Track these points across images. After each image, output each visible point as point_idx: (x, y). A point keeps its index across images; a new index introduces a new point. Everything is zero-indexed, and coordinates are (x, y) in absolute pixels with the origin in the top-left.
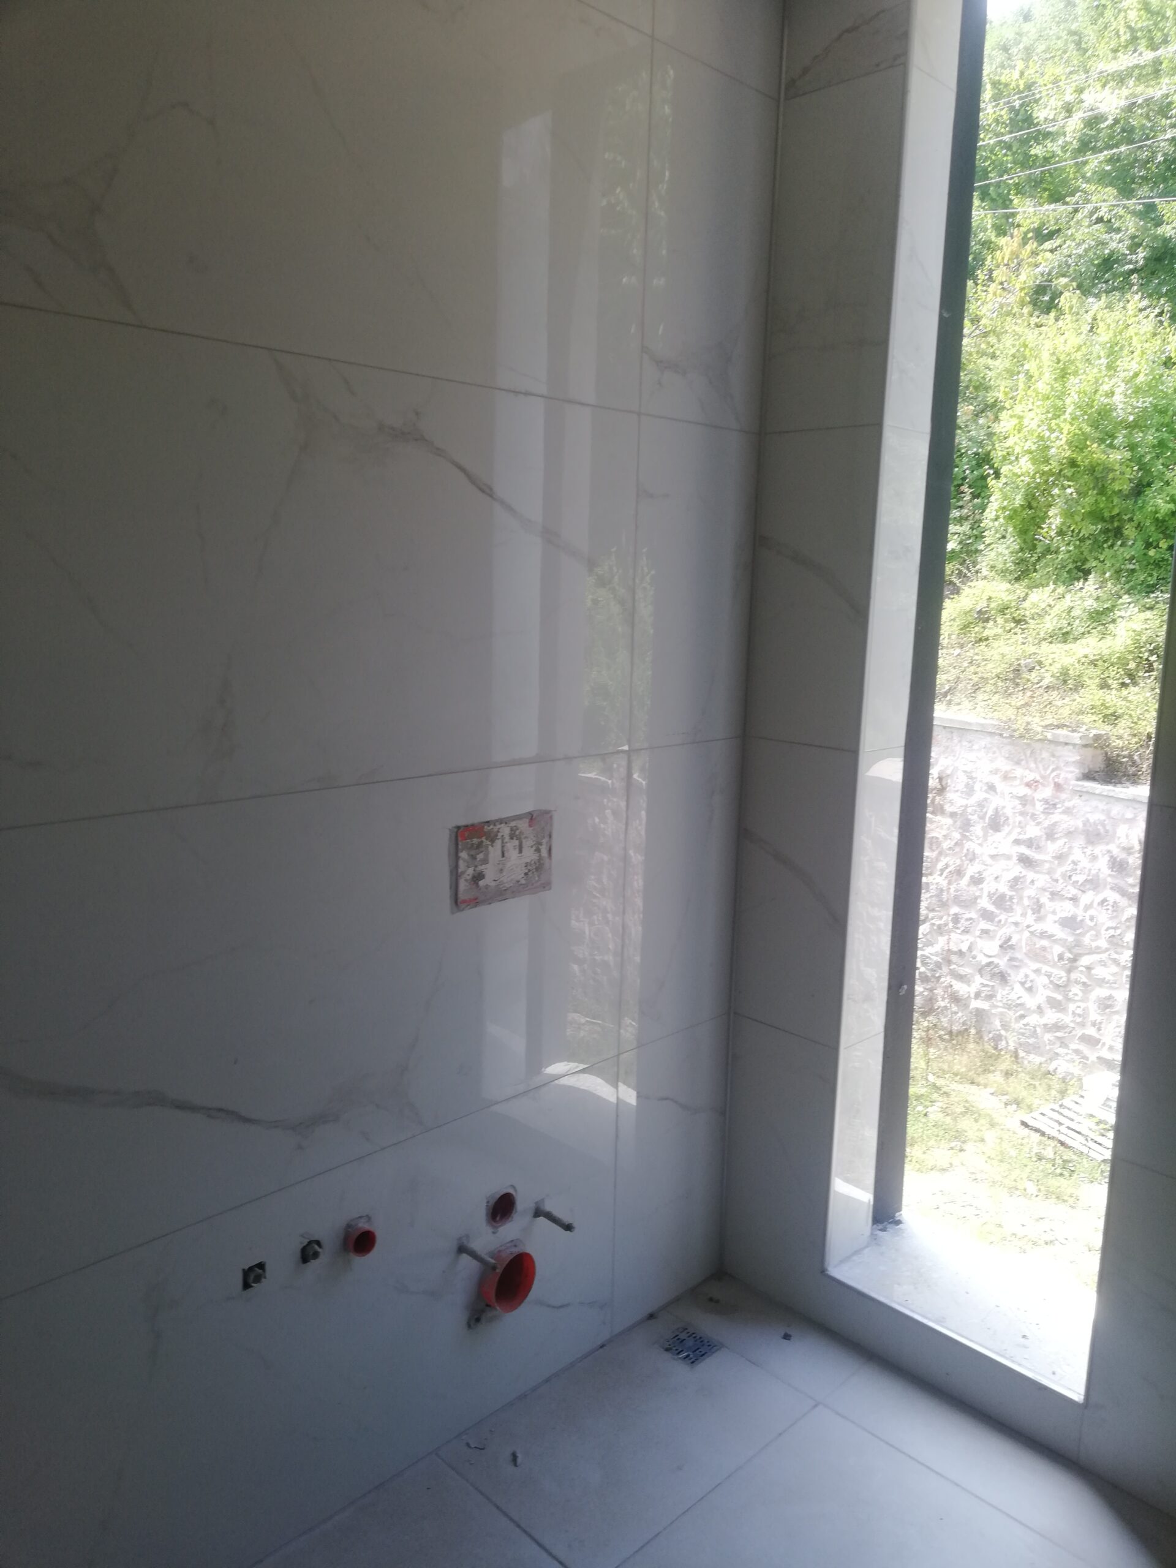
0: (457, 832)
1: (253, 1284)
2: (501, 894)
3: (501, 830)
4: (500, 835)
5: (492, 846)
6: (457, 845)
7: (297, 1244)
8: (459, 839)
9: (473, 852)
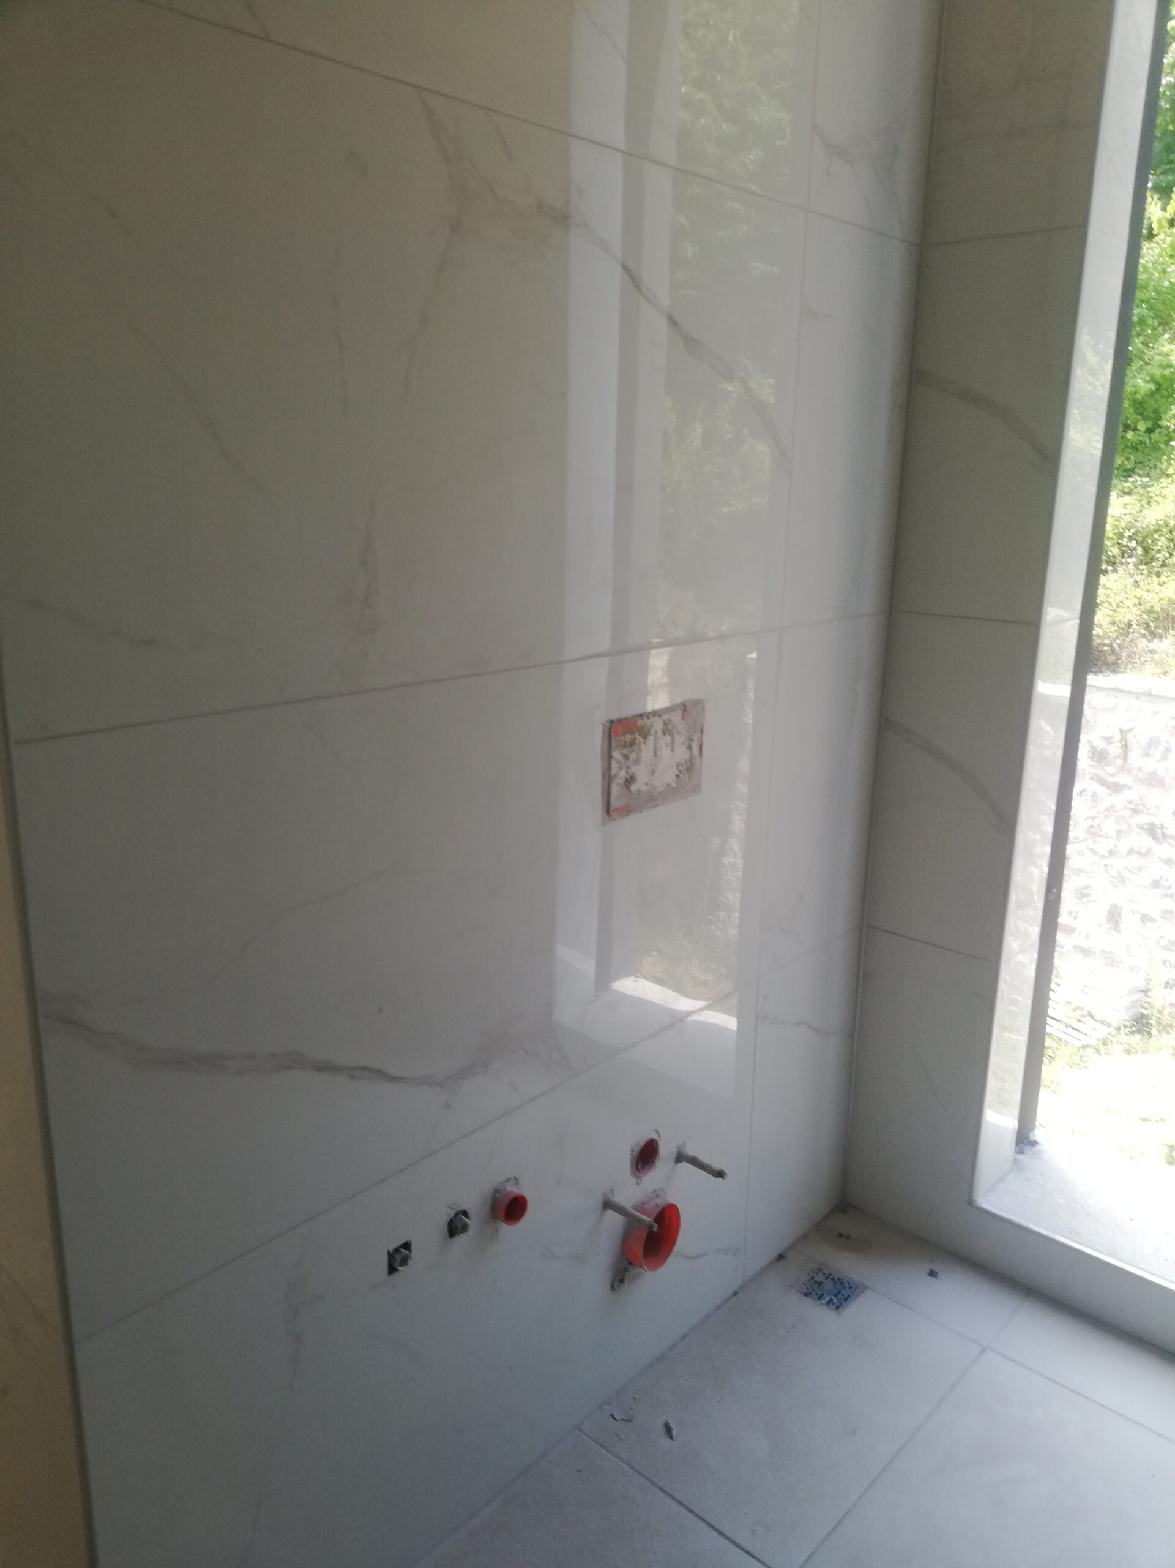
0: (610, 728)
1: (400, 1268)
2: (652, 800)
3: (654, 725)
4: (653, 730)
5: (645, 743)
6: (610, 741)
7: (443, 1216)
8: (613, 734)
9: (625, 751)
